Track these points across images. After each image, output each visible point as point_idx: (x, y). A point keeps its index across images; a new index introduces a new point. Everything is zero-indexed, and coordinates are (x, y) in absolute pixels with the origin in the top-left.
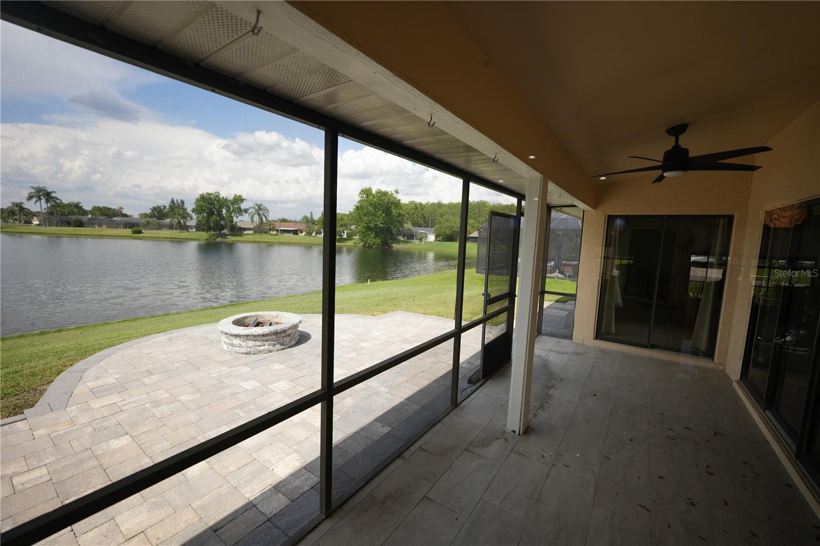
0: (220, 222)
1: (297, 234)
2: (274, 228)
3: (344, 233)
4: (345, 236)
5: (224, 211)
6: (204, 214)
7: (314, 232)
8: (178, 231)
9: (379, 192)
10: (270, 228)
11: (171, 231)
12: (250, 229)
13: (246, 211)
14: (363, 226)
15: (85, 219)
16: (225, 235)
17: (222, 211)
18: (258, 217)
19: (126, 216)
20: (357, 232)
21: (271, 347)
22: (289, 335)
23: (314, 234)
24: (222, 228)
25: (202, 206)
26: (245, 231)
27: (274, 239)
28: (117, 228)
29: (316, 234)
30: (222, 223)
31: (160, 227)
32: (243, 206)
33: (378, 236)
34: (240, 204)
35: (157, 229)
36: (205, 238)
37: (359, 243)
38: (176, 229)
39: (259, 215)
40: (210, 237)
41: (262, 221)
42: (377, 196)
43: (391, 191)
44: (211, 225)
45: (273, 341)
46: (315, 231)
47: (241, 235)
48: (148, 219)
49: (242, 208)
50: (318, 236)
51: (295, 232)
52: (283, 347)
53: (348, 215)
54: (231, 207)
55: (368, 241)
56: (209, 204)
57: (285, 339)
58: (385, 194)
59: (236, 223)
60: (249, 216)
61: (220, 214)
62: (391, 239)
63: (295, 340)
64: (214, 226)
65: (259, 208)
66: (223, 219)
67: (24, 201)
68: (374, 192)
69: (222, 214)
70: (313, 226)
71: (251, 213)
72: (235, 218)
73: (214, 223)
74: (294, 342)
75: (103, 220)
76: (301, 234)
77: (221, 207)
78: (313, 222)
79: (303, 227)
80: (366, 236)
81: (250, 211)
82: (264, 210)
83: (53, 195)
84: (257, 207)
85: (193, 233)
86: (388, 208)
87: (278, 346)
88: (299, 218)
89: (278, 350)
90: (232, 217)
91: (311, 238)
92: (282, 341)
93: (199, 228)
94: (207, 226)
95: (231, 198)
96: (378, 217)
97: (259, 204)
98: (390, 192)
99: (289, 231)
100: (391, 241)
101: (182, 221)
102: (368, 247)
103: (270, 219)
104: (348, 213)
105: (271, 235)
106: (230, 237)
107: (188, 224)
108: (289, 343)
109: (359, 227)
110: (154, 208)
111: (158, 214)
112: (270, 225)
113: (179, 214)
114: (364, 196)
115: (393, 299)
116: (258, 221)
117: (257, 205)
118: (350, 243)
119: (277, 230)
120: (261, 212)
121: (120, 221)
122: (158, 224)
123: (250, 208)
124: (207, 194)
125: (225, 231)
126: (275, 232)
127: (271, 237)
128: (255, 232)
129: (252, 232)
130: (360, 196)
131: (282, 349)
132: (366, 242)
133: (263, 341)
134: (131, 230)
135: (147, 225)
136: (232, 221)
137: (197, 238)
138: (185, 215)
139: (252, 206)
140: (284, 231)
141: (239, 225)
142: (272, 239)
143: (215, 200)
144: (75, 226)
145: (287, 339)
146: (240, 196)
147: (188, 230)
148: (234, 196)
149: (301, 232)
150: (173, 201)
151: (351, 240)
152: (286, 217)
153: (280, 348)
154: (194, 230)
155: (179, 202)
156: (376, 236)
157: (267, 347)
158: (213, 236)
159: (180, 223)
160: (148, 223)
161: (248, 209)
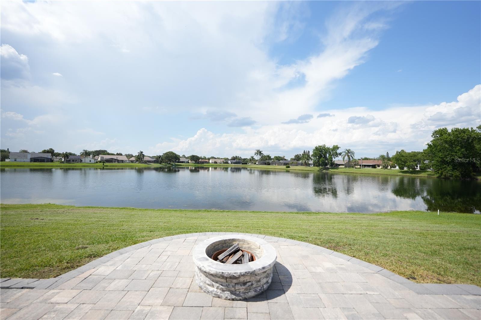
0: (325, 161)
1: (375, 168)
2: (358, 164)
3: (417, 167)
4: (418, 169)
5: (328, 155)
6: (317, 157)
7: (389, 167)
8: (305, 166)
9: (456, 131)
10: (355, 164)
11: (302, 167)
12: (342, 165)
13: (340, 154)
14: (437, 161)
15: (270, 161)
16: (328, 169)
17: (326, 155)
18: (347, 157)
19: (286, 160)
20: (431, 165)
21: (219, 291)
22: (244, 284)
23: (389, 168)
24: (326, 164)
25: (316, 153)
26: (340, 166)
27: (357, 171)
28: (281, 165)
29: (391, 167)
30: (326, 161)
31: (297, 165)
32: (339, 151)
33: (456, 169)
34: (337, 150)
35: (296, 166)
36: (317, 170)
37: (433, 175)
38: (304, 165)
39: (348, 156)
40: (320, 170)
41: (350, 159)
42: (453, 134)
43: (472, 128)
44: (320, 163)
45: (222, 285)
46: (390, 165)
47: (337, 168)
48: (293, 161)
49: (338, 152)
50: (392, 169)
51: (374, 166)
52: (234, 297)
53: (422, 152)
54: (332, 152)
55: (444, 173)
56: (320, 151)
57: (237, 287)
58: (464, 131)
59: (334, 161)
60: (342, 157)
61: (325, 157)
62: (474, 172)
63: (256, 291)
64: (322, 164)
65: (348, 152)
66: (326, 159)
67: (254, 156)
68: (450, 131)
69: (326, 157)
70: (389, 161)
71: (343, 155)
72: (333, 158)
73: (322, 162)
74: (252, 294)
75: (276, 162)
76: (379, 168)
77: (326, 153)
78: (389, 159)
79: (380, 162)
80: (441, 169)
81: (343, 154)
82: (351, 153)
83: (262, 152)
84: (347, 152)
85: (312, 168)
86: (469, 143)
87: (227, 294)
88: (377, 156)
89: (226, 299)
90: (332, 158)
91: (386, 170)
92: (233, 289)
93: (315, 165)
94: (318, 163)
95: (331, 147)
96: (456, 152)
97: (348, 149)
98: (470, 129)
99: (369, 166)
100: (475, 173)
101: (307, 161)
102: (443, 178)
103: (355, 158)
104: (422, 151)
105: (356, 168)
106: (330, 169)
107: (309, 163)
108: (244, 293)
109: (433, 162)
110: (296, 155)
111: (297, 158)
112: (355, 162)
113: (306, 158)
114: (438, 136)
115: (465, 249)
116: (347, 159)
117: (347, 150)
118: (423, 175)
119: (360, 165)
120: (349, 154)
121: (282, 162)
122: (297, 163)
123: (343, 152)
124: (319, 146)
125: (328, 166)
126: (359, 167)
127: (356, 169)
128: (346, 167)
129: (344, 167)
130: (434, 136)
131: (233, 300)
132: (442, 174)
133: (213, 281)
134: (285, 166)
135: (292, 164)
136: (332, 161)
137: (313, 170)
138: (308, 158)
139: (344, 151)
140: (365, 166)
141: (336, 162)
142: (356, 171)
143: (323, 149)
144: (267, 165)
145: (242, 289)
146: (337, 146)
147: (309, 166)
148: (333, 146)
149: (379, 166)
150: (304, 152)
151: (425, 172)
152: (368, 157)
153: (229, 298)
154: (312, 166)
155: (307, 152)
156: (454, 169)
157: (215, 290)
158: (322, 169)
159: (306, 162)
160: (293, 163)
161: (341, 153)
